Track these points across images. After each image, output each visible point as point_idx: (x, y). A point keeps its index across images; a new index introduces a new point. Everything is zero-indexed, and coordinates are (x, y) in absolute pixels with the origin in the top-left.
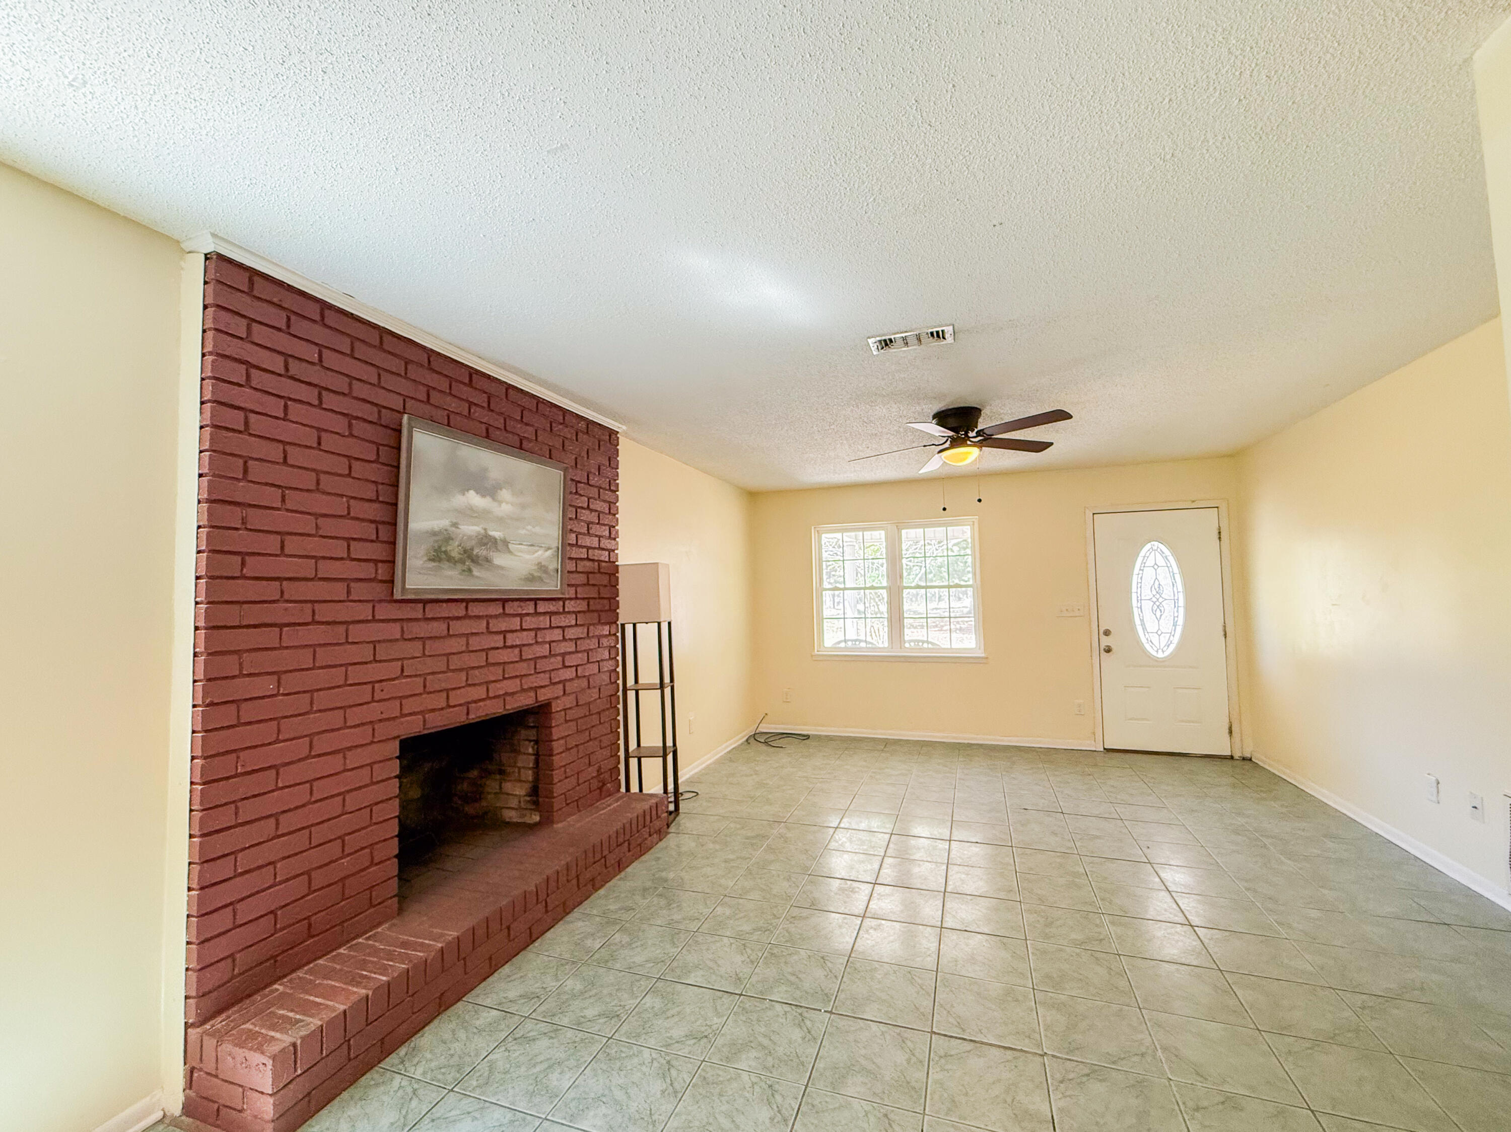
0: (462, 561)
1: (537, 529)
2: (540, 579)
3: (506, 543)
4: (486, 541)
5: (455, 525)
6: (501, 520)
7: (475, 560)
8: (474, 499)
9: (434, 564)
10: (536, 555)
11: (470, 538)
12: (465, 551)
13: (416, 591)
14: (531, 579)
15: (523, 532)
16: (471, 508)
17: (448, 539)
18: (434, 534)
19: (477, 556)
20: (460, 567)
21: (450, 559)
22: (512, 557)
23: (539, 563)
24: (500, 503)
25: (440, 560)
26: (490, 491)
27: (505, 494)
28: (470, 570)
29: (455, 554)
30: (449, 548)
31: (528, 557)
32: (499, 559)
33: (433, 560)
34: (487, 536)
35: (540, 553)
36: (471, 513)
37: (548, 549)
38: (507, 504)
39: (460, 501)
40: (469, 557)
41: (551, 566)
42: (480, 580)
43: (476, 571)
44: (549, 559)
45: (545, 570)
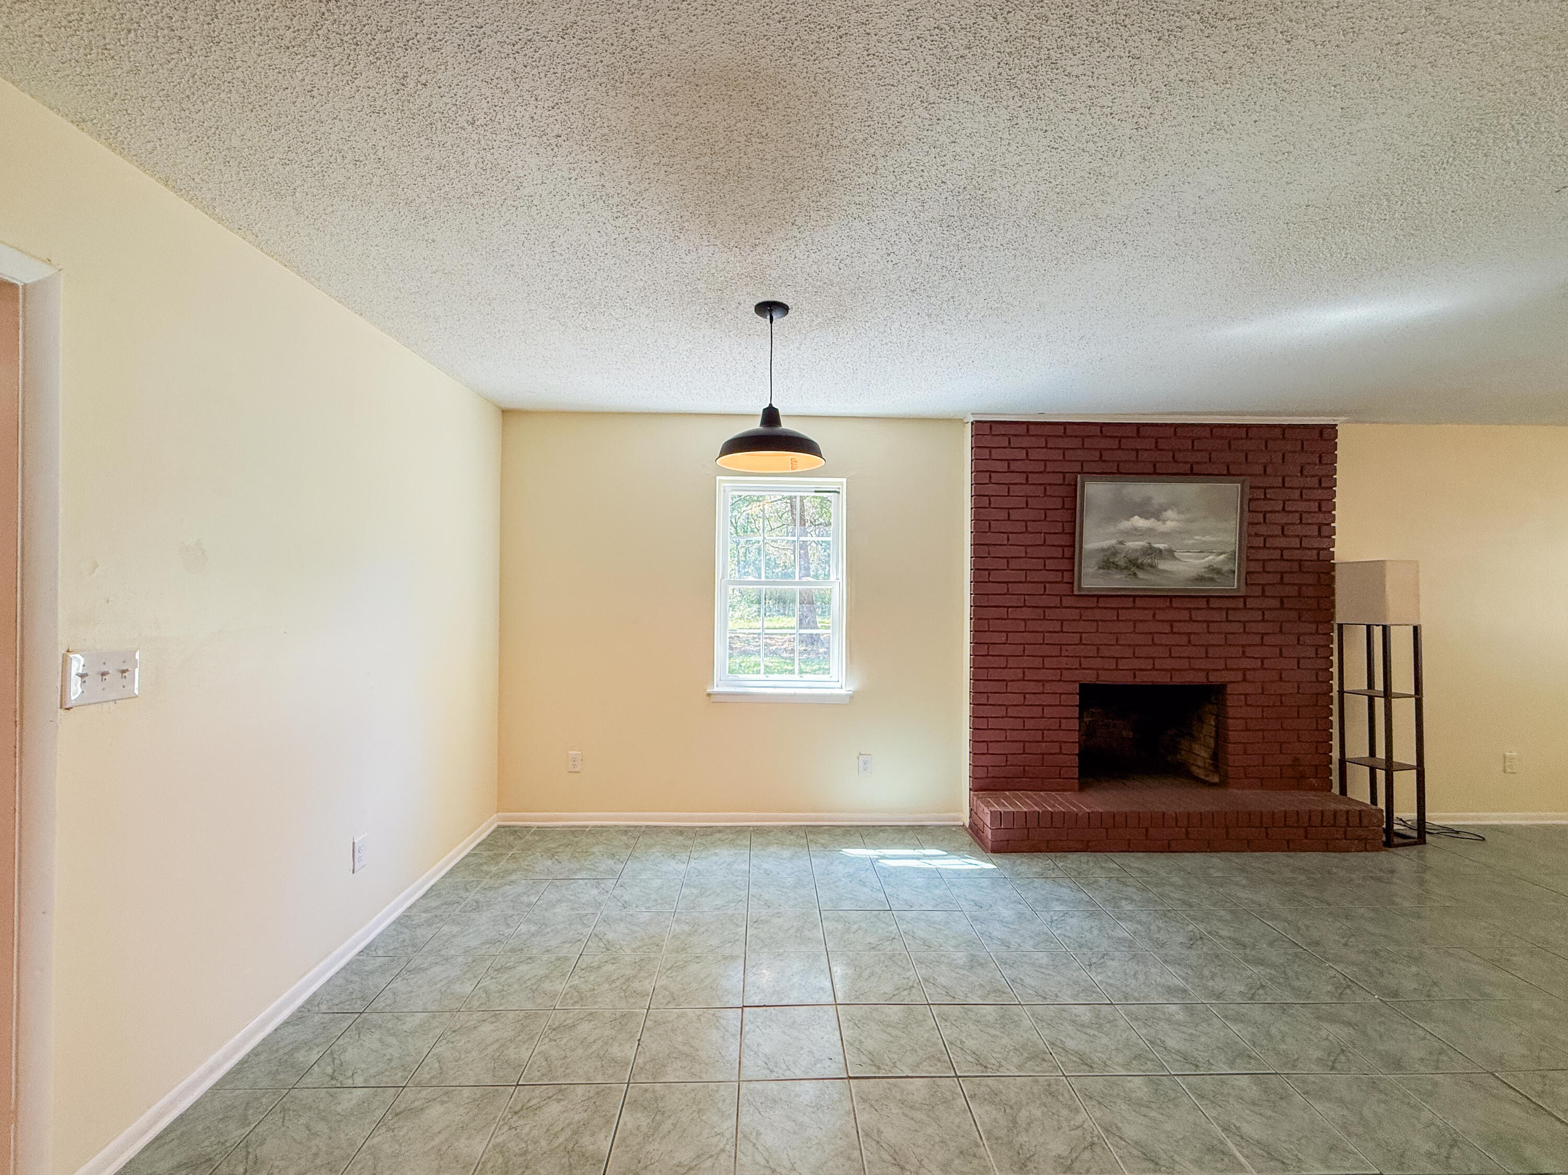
0: (1126, 568)
1: (1207, 538)
2: (1211, 579)
3: (1171, 552)
4: (1150, 551)
5: (1121, 543)
6: (1165, 535)
7: (1140, 567)
8: (1138, 522)
9: (1102, 571)
10: (1207, 559)
11: (1136, 550)
12: (1130, 561)
13: (1089, 589)
14: (1200, 579)
15: (1191, 541)
16: (1136, 529)
17: (1115, 553)
18: (1103, 550)
19: (1142, 564)
20: (1126, 572)
21: (1117, 567)
22: (1177, 562)
23: (1210, 566)
24: (1164, 521)
25: (1109, 568)
26: (1156, 514)
27: (1169, 514)
28: (1135, 574)
29: (1122, 563)
30: (1116, 559)
31: (1197, 562)
33: (1103, 568)
34: (1151, 548)
35: (1211, 557)
36: (1137, 533)
37: (1222, 553)
38: (1172, 521)
39: (1125, 525)
40: (1134, 565)
41: (1226, 568)
42: (1145, 581)
43: (1141, 575)
44: (1223, 562)
45: (1218, 571)
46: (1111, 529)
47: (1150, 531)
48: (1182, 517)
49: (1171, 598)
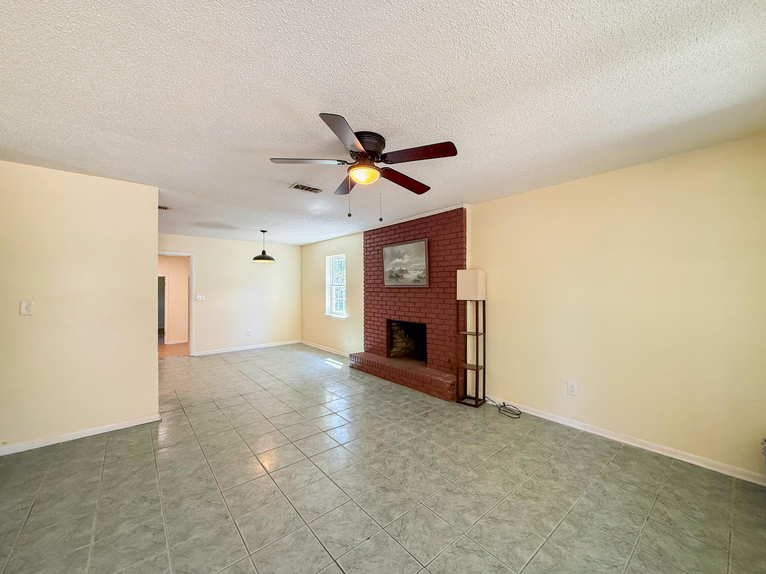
0: (395, 278)
1: (417, 265)
2: (419, 281)
3: (407, 270)
4: (402, 271)
5: (394, 268)
6: (405, 264)
7: (399, 277)
8: (398, 260)
10: (417, 273)
11: (397, 271)
12: (396, 275)
13: (387, 286)
14: (416, 281)
15: (412, 266)
16: (397, 263)
17: (392, 272)
18: (389, 271)
20: (395, 279)
21: (393, 277)
22: (408, 274)
23: (418, 276)
24: (404, 259)
26: (401, 257)
27: (406, 256)
30: (393, 275)
31: (414, 274)
32: (405, 276)
33: (389, 278)
34: (401, 270)
35: (418, 272)
36: (397, 265)
37: (422, 270)
38: (406, 259)
39: (394, 262)
40: (397, 277)
41: (423, 276)
42: (401, 283)
43: (399, 280)
44: (423, 274)
45: (420, 277)
46: (391, 264)
47: (400, 264)
48: (409, 257)
49: (409, 289)
